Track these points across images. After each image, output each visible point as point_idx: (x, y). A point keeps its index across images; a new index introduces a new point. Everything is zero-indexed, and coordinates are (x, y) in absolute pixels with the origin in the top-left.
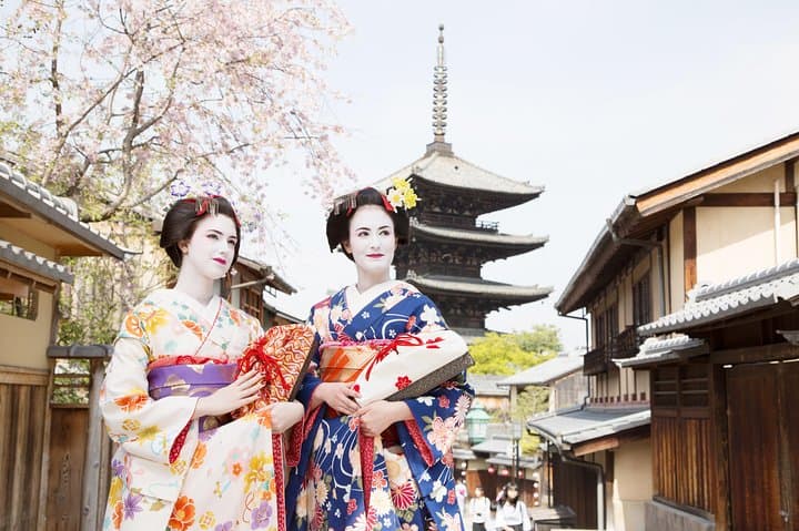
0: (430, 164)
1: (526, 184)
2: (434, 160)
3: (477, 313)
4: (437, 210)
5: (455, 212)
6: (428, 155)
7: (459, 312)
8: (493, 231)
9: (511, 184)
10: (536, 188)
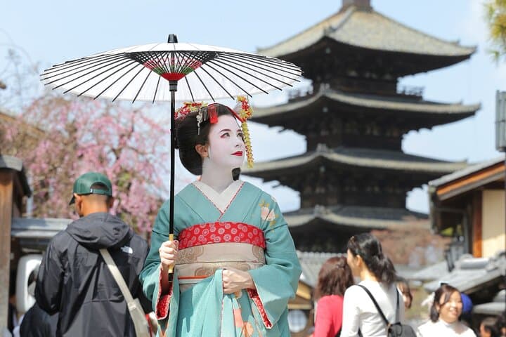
0: (345, 21)
1: (456, 44)
2: (349, 17)
3: (398, 191)
4: (353, 73)
5: (374, 76)
6: (343, 10)
7: (377, 189)
8: (416, 98)
9: (439, 44)
10: (467, 48)
